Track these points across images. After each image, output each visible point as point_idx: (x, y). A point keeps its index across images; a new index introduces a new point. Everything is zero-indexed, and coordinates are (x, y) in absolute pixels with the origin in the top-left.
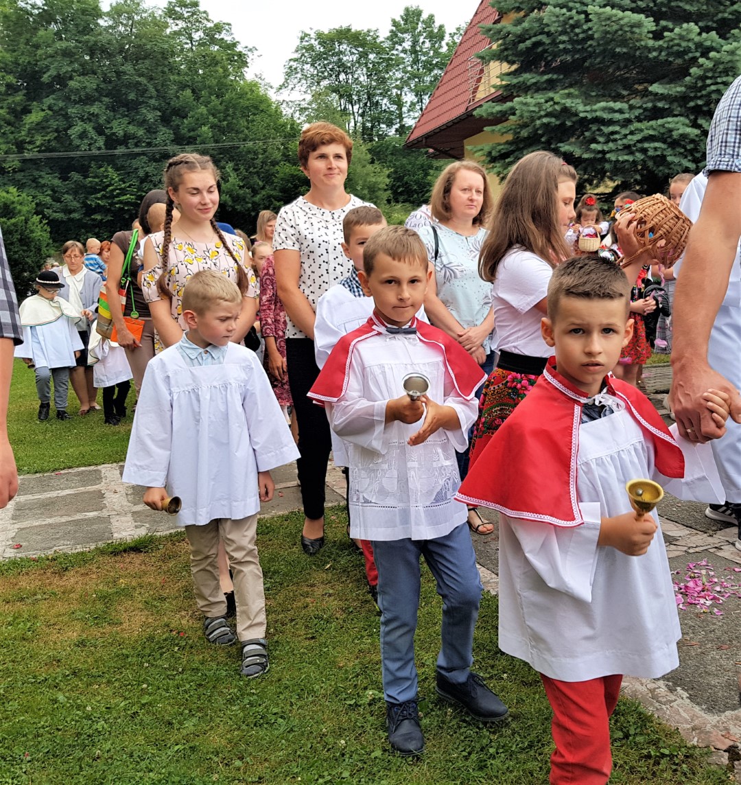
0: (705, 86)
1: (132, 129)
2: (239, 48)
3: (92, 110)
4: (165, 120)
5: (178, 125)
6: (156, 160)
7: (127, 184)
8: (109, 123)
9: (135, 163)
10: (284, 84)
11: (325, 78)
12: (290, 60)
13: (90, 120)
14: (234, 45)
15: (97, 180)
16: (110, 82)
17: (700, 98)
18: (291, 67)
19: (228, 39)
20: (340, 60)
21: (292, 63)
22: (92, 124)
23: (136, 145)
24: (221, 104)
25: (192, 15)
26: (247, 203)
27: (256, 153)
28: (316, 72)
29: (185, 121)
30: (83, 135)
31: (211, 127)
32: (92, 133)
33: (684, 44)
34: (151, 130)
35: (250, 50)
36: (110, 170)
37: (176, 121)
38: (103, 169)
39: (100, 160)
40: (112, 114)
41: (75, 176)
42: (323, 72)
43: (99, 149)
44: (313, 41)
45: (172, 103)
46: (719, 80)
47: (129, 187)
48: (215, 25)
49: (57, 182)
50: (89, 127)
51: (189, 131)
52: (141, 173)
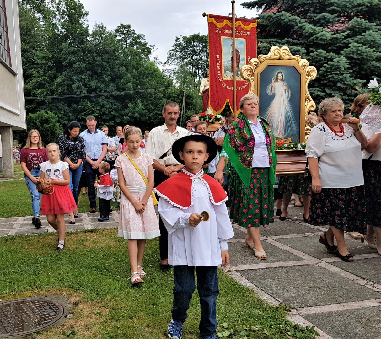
0: (327, 75)
1: (98, 85)
2: (147, 46)
3: (82, 77)
4: (113, 80)
5: (118, 83)
6: (108, 98)
7: (95, 109)
8: (89, 82)
9: (100, 99)
10: (167, 62)
11: (186, 58)
12: (170, 50)
13: (81, 81)
14: (146, 44)
15: (82, 107)
16: (91, 64)
17: (325, 80)
18: (171, 53)
19: (143, 41)
20: (194, 49)
21: (171, 52)
22: (82, 83)
23: (100, 92)
24: (137, 73)
25: (128, 32)
26: (146, 117)
27: (152, 95)
28: (182, 56)
29: (121, 81)
30: (78, 88)
31: (132, 83)
32: (82, 87)
33: (319, 58)
34: (107, 85)
35: (153, 46)
36: (88, 102)
37: (117, 80)
38: (86, 102)
39: (84, 98)
40: (91, 78)
41: (74, 105)
42: (185, 56)
43: (85, 93)
44: (181, 41)
45: (116, 73)
46: (333, 73)
47: (96, 110)
48: (137, 36)
49: (66, 108)
50: (81, 84)
51: (123, 85)
52: (101, 104)
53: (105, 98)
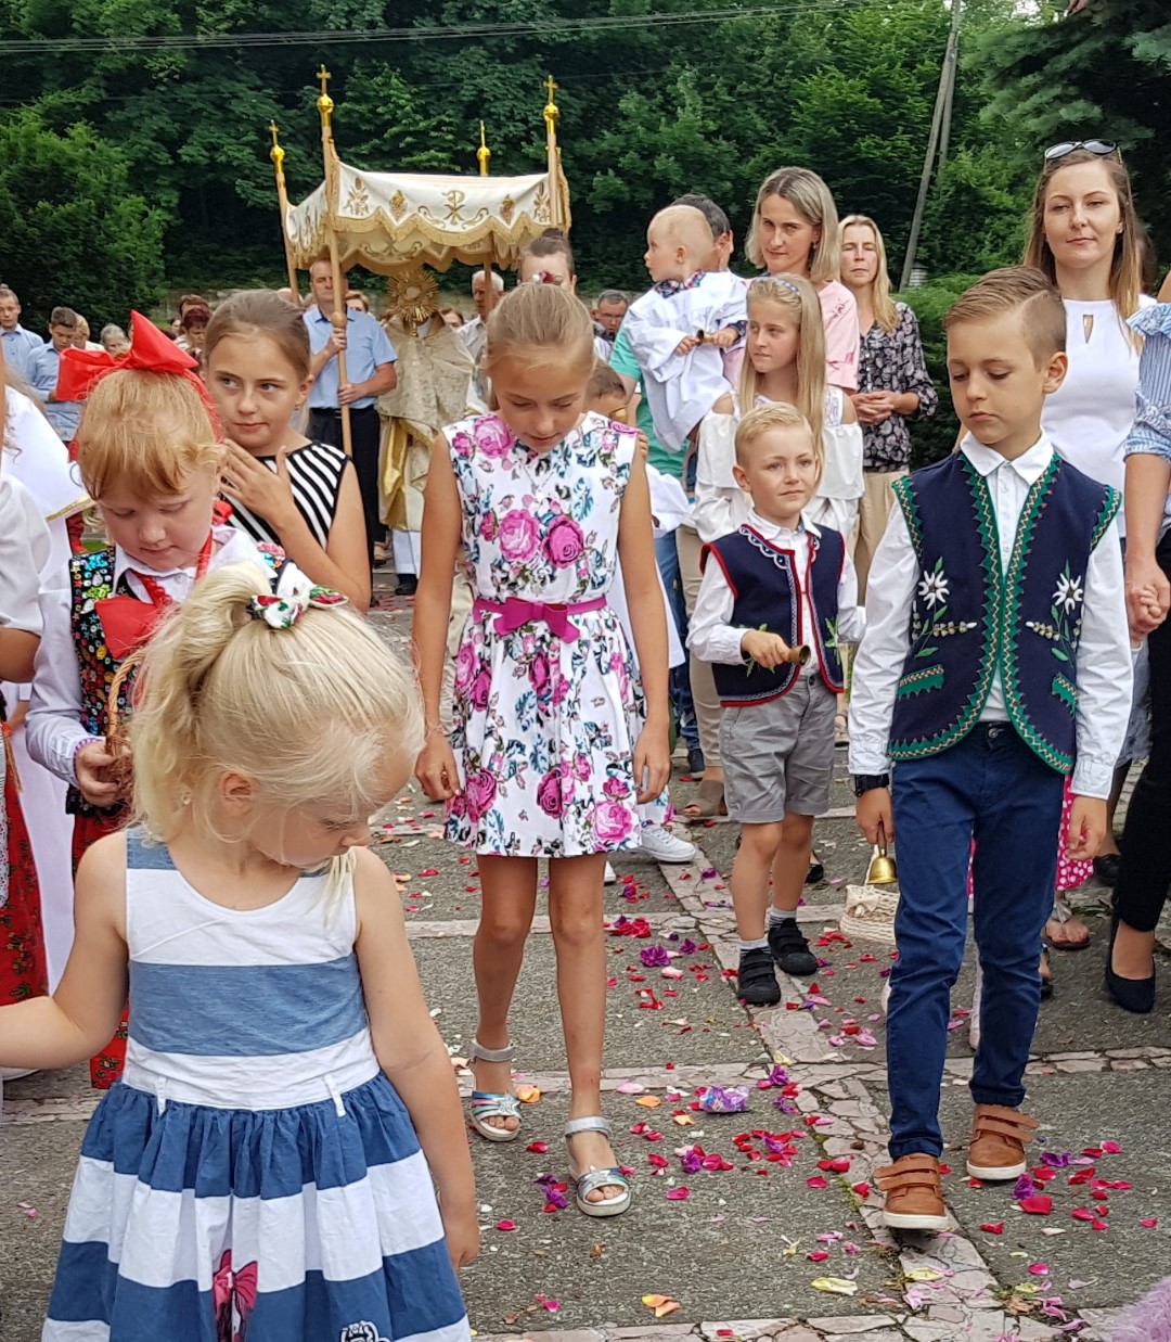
6: (506, 59)
7: (433, 122)
9: (456, 65)
15: (363, 108)
23: (462, 17)
27: (759, 43)
36: (394, 81)
38: (379, 79)
39: (373, 54)
43: (372, 25)
52: (467, 93)
53: (491, 59)
